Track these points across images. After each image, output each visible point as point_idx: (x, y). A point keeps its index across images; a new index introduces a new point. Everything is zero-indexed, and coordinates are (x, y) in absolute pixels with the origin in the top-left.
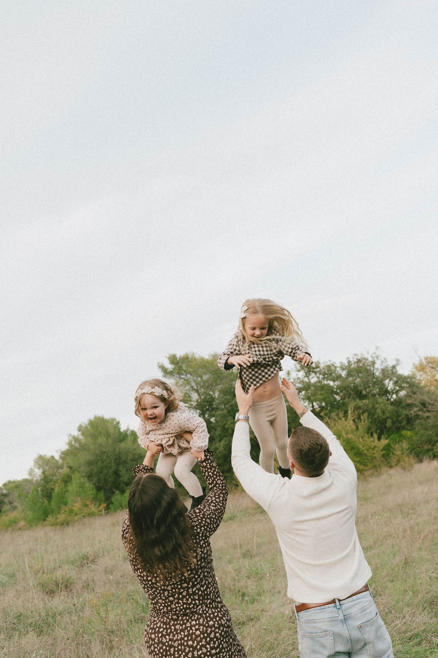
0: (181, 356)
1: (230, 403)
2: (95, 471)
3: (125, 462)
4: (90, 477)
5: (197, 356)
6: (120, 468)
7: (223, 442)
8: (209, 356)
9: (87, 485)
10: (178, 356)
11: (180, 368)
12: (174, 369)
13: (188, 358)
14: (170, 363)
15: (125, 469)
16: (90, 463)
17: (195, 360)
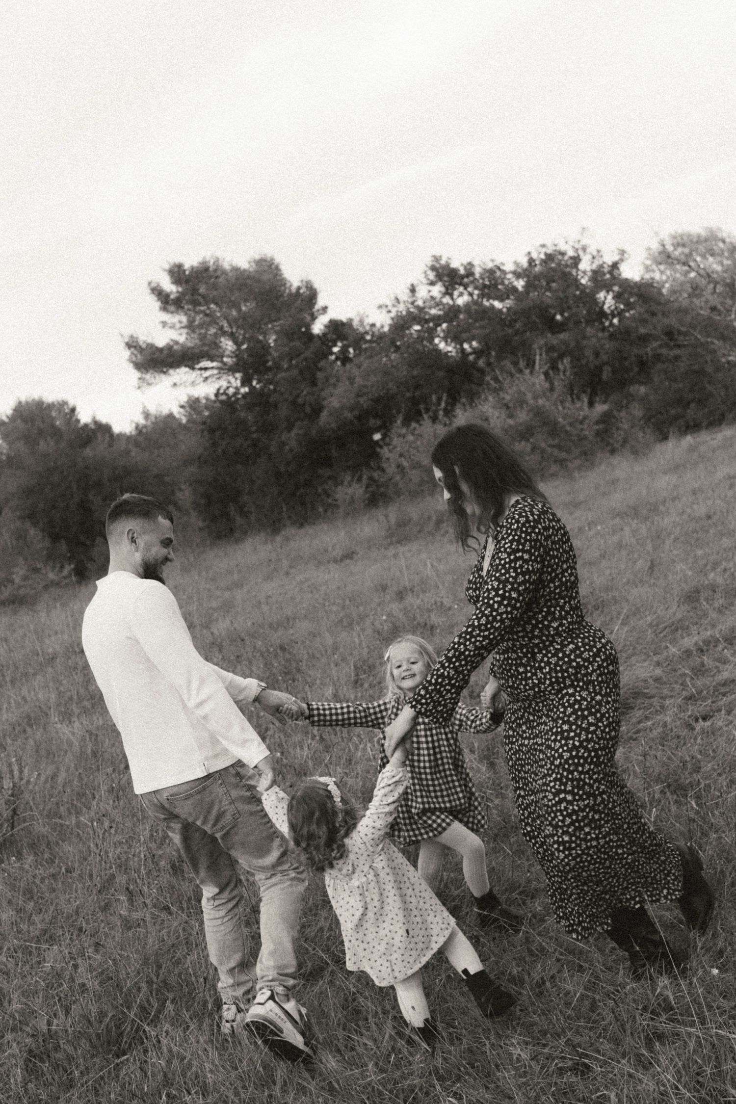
0: (192, 268)
1: (302, 356)
2: (42, 505)
3: (99, 484)
4: (31, 516)
5: (226, 266)
6: (91, 497)
7: (295, 431)
8: (249, 262)
9: (32, 532)
10: (187, 266)
11: (195, 291)
12: (183, 294)
13: (207, 269)
14: (173, 283)
15: (99, 498)
16: (28, 492)
17: (224, 272)
